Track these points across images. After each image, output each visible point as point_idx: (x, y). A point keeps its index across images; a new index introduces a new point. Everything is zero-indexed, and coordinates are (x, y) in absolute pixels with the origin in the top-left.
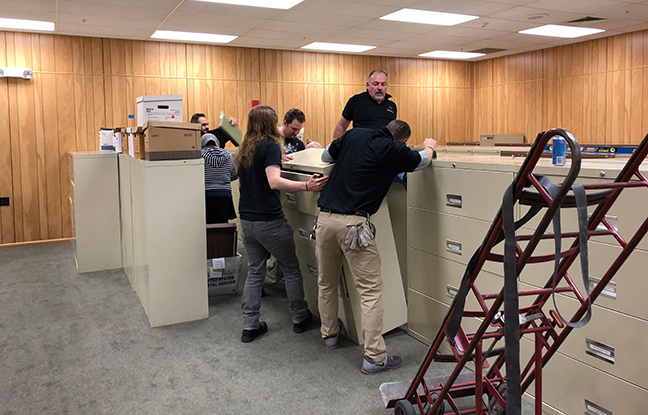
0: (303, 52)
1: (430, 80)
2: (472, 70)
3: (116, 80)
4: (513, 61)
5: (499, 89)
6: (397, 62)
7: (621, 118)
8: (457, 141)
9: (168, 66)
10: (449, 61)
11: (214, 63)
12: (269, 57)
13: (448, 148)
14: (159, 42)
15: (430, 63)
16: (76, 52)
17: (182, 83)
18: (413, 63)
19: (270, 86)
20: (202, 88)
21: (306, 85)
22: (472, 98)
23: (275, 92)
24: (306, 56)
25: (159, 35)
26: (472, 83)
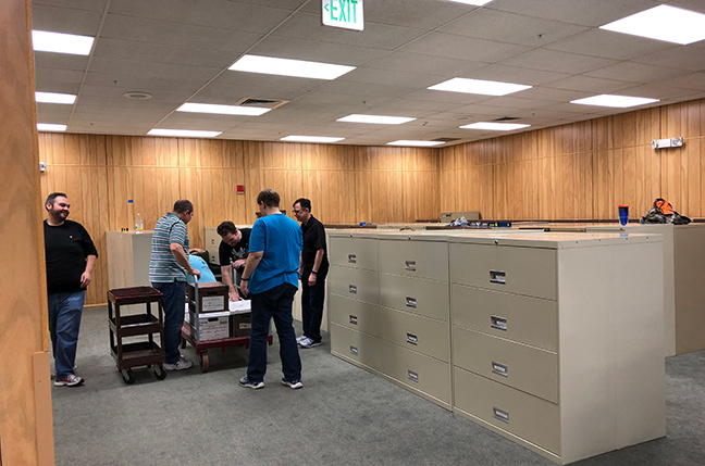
0: (282, 142)
1: (399, 166)
2: (438, 155)
3: (117, 170)
4: (470, 147)
5: (460, 171)
6: (368, 149)
7: (549, 198)
8: (426, 219)
9: (162, 157)
10: (416, 147)
11: (203, 153)
12: (252, 148)
13: (416, 224)
14: (154, 137)
15: (398, 150)
16: (83, 148)
17: (174, 171)
18: (384, 149)
19: (253, 172)
20: (192, 175)
21: (285, 172)
22: (438, 180)
23: (258, 176)
24: (285, 145)
25: (153, 132)
26: (438, 167)
